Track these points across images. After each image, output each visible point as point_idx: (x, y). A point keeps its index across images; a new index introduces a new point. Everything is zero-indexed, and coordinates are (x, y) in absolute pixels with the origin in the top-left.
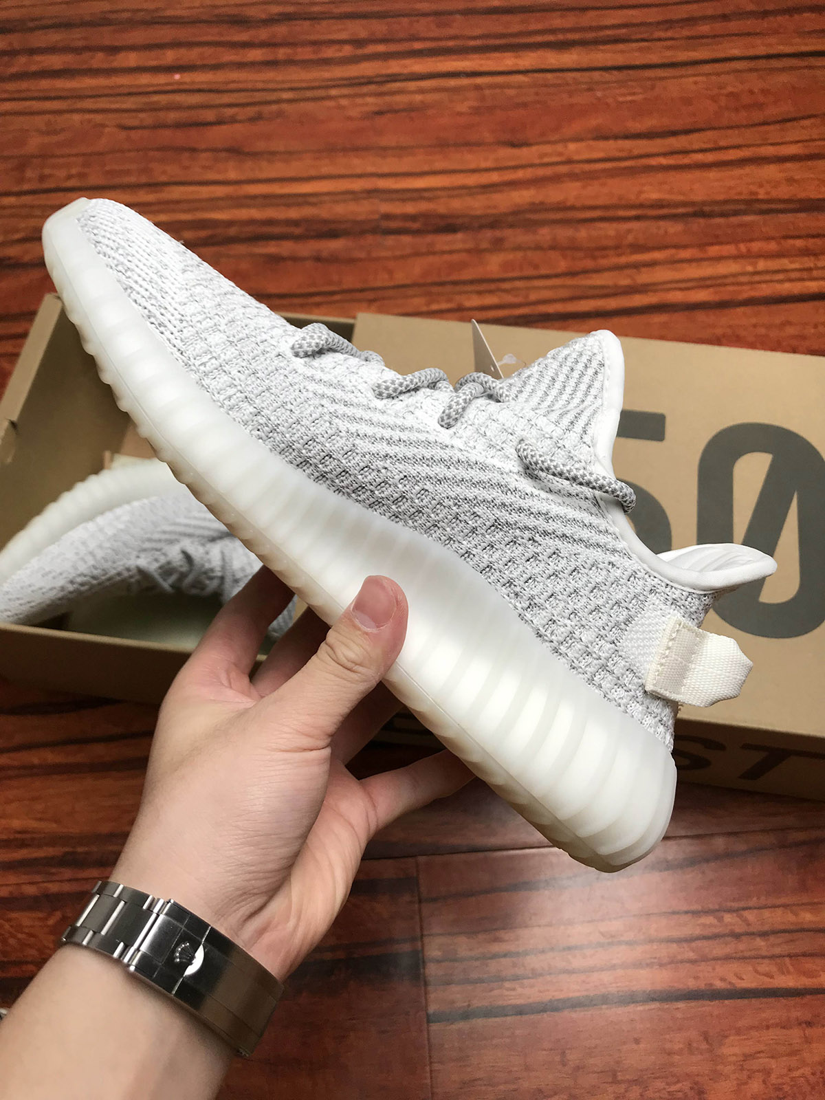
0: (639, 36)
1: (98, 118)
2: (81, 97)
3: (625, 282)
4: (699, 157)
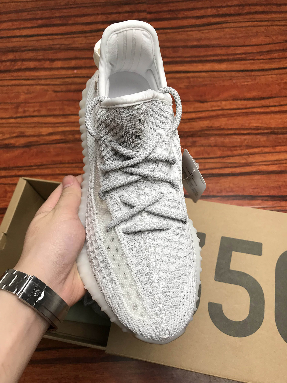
0: (250, 58)
1: (46, 87)
2: (40, 79)
3: (244, 161)
4: (273, 109)
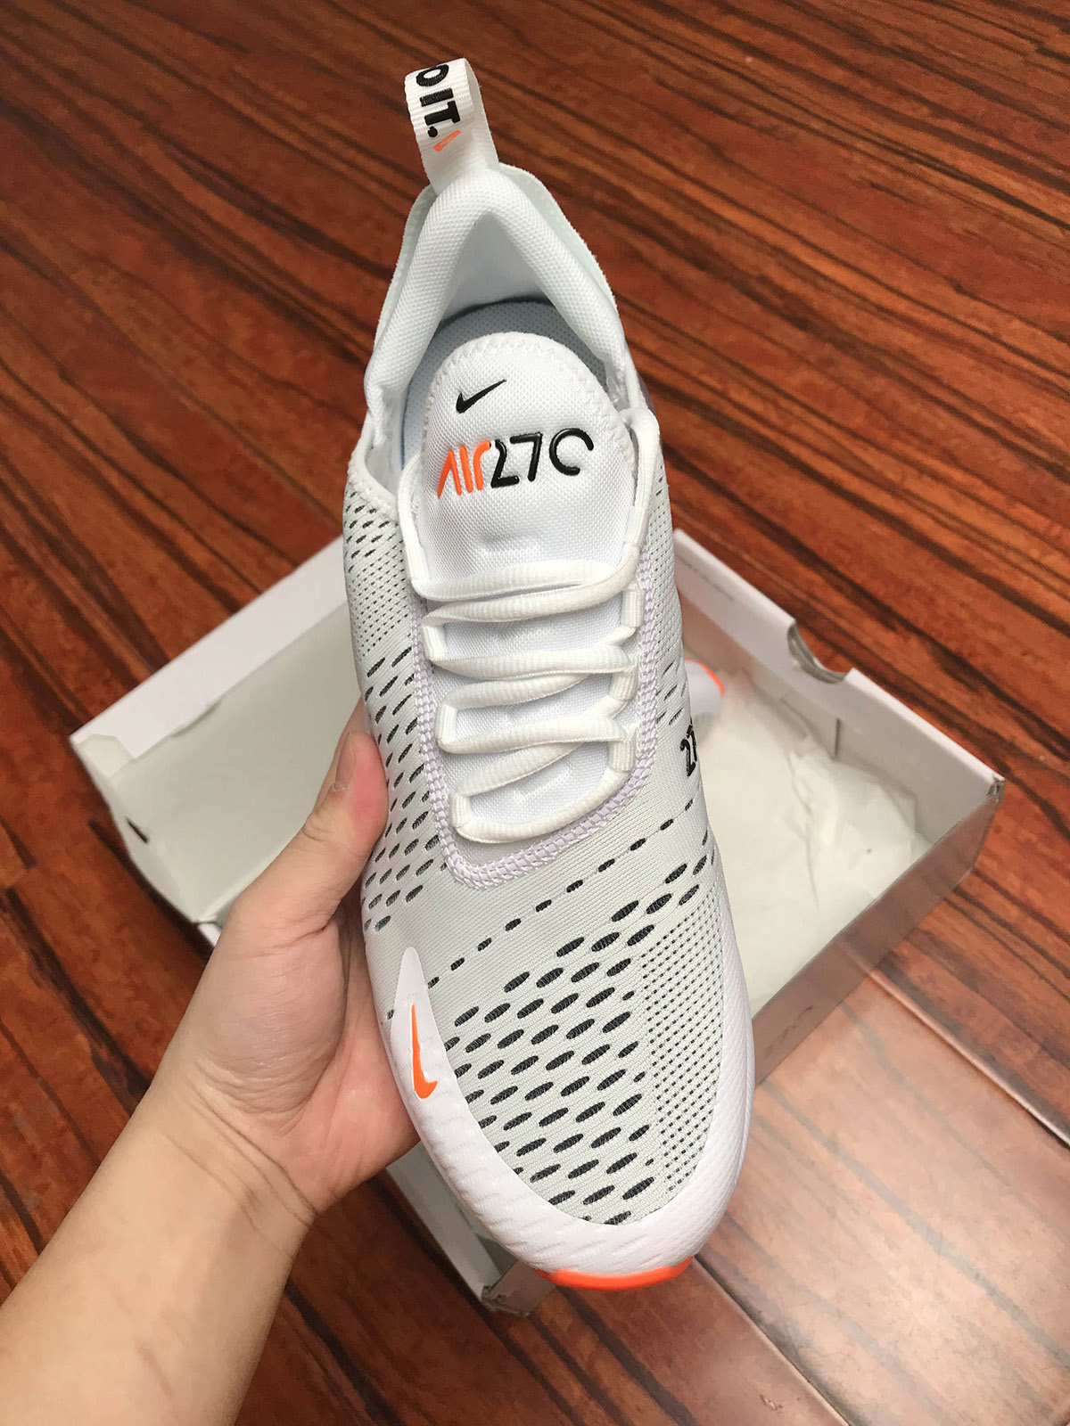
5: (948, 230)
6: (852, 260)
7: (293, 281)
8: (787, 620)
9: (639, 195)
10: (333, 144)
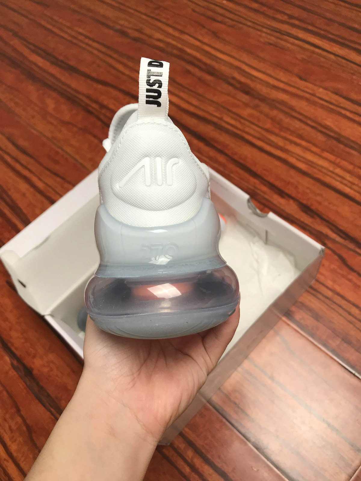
5: (296, 58)
6: (264, 70)
7: (69, 87)
8: (246, 196)
9: (189, 50)
10: (81, 38)
